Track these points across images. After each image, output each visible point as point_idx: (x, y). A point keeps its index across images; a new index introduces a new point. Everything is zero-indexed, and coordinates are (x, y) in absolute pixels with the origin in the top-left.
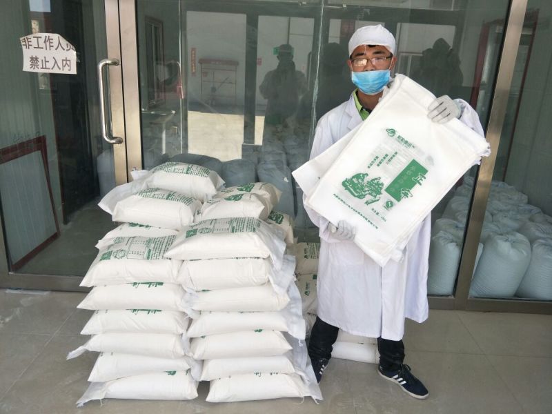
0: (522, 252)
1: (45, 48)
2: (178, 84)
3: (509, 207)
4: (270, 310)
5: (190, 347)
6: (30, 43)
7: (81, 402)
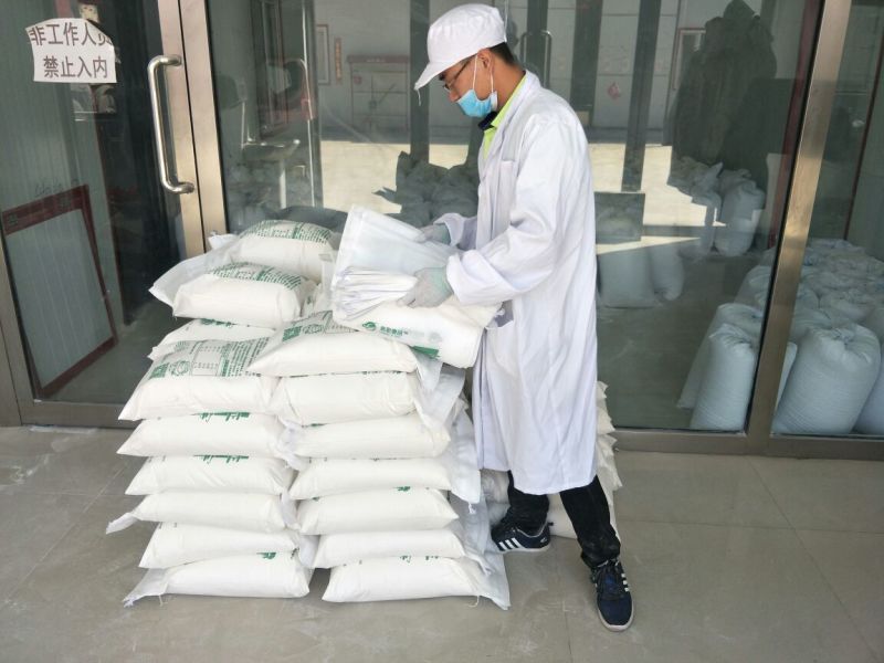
0: (864, 357)
1: (65, 42)
2: (303, 96)
3: (851, 282)
4: (422, 456)
5: (296, 516)
6: (42, 36)
7: (130, 599)
